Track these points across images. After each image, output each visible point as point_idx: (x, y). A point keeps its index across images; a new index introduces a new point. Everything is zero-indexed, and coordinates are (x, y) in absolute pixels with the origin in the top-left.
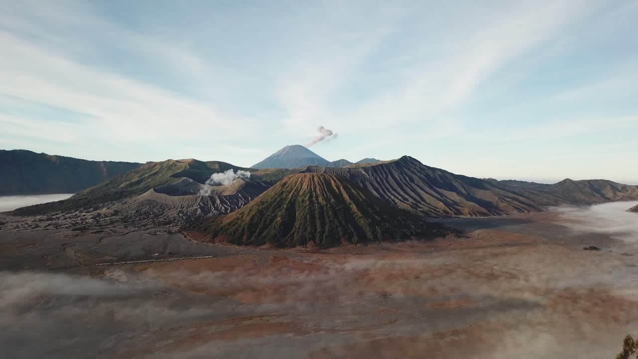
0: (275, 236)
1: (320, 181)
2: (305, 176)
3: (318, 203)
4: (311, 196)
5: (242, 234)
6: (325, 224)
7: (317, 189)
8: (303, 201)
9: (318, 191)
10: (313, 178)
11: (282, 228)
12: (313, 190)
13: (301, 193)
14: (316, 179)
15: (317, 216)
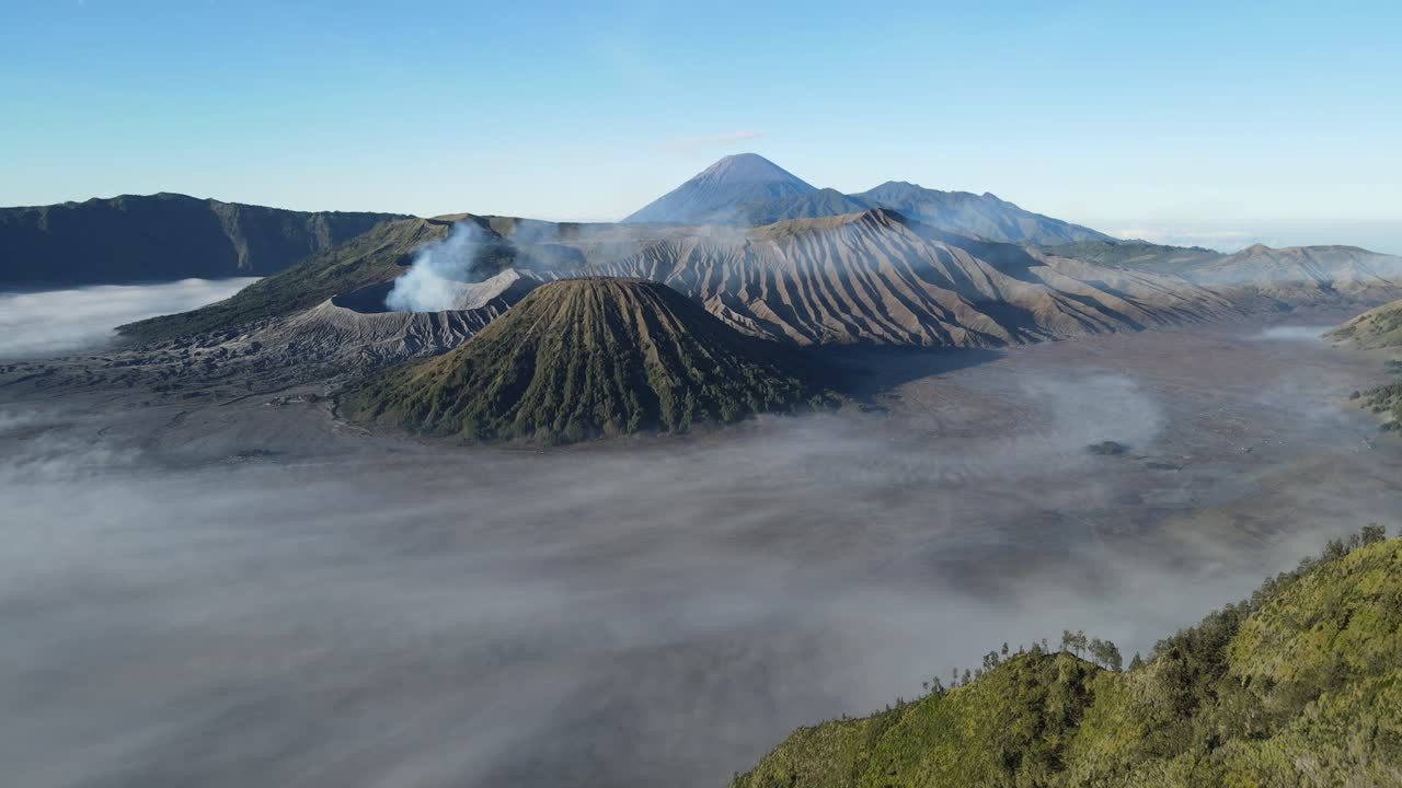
0: (481, 413)
1: (596, 298)
2: (569, 288)
3: (581, 345)
4: (570, 332)
5: (427, 409)
6: (582, 391)
7: (586, 316)
8: (551, 341)
9: (586, 321)
10: (583, 291)
11: (498, 397)
12: (576, 318)
13: (552, 326)
14: (587, 293)
15: (570, 375)
